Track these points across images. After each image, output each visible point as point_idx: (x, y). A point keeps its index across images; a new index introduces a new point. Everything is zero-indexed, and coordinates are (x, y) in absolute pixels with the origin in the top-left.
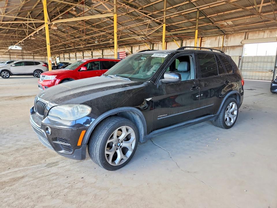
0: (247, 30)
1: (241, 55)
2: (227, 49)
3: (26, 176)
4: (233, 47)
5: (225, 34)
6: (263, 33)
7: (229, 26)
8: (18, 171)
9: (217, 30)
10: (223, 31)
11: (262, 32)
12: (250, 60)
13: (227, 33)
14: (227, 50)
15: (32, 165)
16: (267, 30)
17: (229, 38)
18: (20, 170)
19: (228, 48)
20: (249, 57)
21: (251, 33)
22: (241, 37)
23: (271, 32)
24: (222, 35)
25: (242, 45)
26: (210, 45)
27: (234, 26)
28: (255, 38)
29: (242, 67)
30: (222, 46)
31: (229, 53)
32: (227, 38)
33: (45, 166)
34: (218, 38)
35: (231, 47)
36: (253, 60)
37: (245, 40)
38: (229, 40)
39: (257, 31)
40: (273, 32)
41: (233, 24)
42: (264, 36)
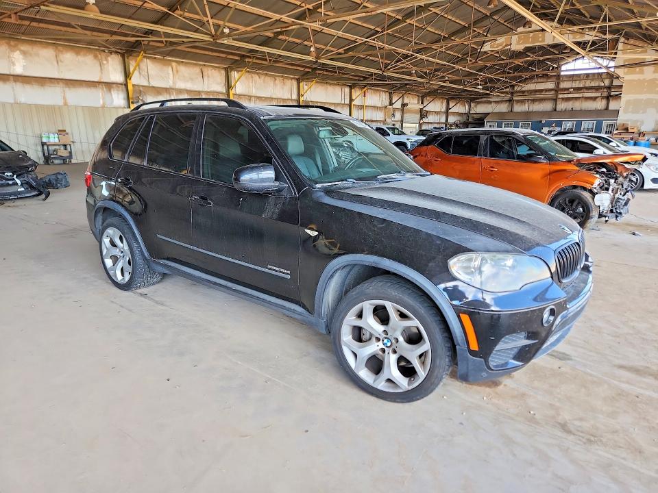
3: (615, 366)
8: (623, 382)
15: (591, 375)
18: (620, 381)
33: (571, 359)
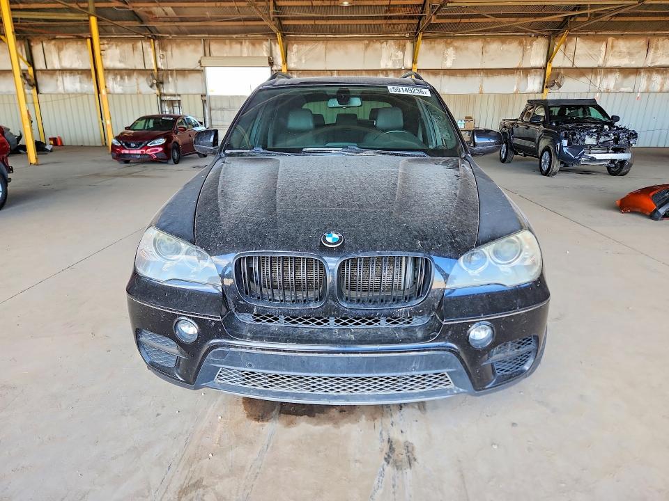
0: (205, 34)
1: (204, 93)
2: (167, 75)
4: (182, 72)
5: (155, 38)
6: (238, 46)
7: (169, 19)
9: (137, 24)
10: (153, 30)
11: (236, 43)
12: (225, 105)
13: (160, 35)
14: (170, 79)
16: (245, 39)
17: (169, 48)
19: (172, 75)
20: (221, 98)
21: (216, 42)
22: (195, 51)
23: (253, 44)
24: (150, 38)
25: (202, 68)
26: (120, 61)
27: (178, 20)
28: (225, 55)
29: (211, 119)
30: (154, 67)
31: (176, 86)
32: (163, 48)
34: (139, 44)
35: (176, 70)
36: (232, 105)
37: (205, 58)
38: (169, 53)
39: (226, 38)
40: (257, 46)
41: (175, 15)
42: (241, 51)
